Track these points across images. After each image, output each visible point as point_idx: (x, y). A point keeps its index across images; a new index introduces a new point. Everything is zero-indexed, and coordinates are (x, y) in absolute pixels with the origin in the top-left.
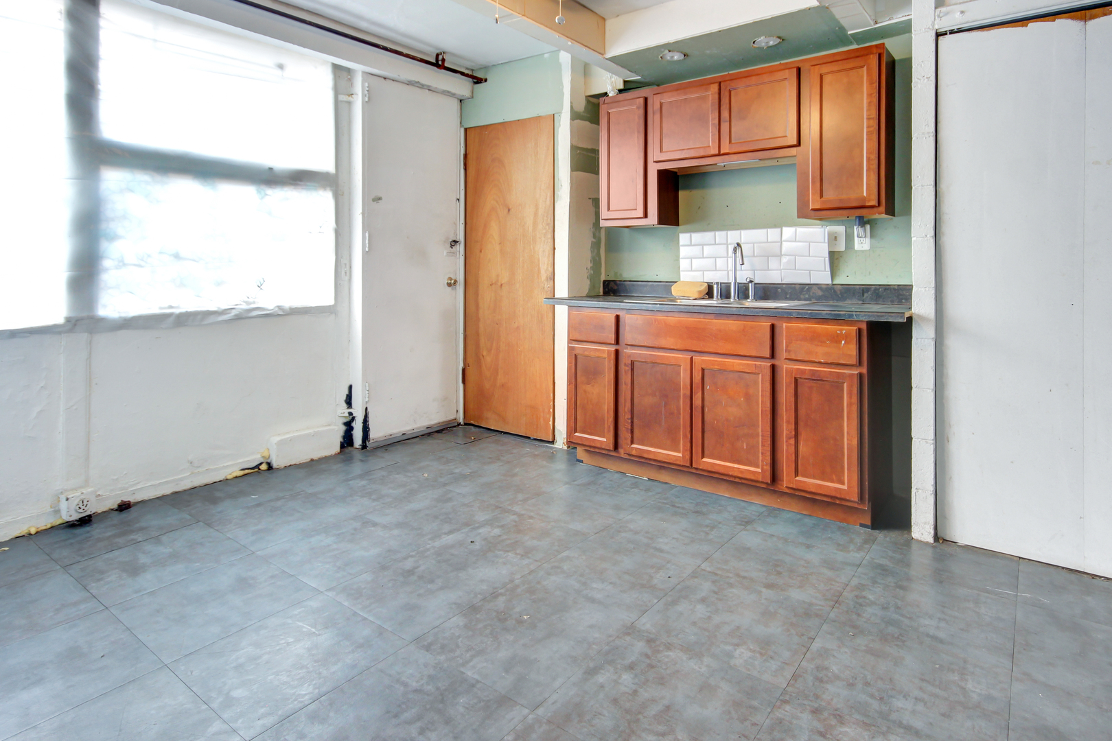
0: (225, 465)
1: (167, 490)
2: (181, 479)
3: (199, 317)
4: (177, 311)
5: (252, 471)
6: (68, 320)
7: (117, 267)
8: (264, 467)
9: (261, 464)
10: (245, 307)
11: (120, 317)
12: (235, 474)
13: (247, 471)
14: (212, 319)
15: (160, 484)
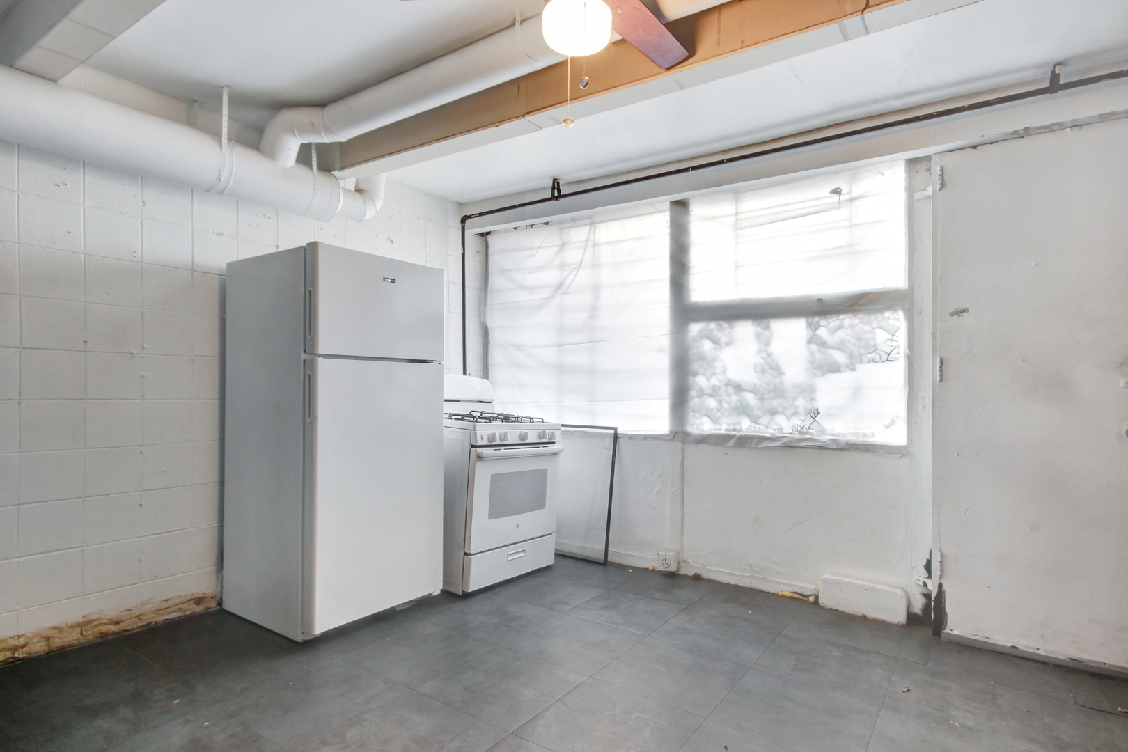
0: (781, 581)
1: (733, 581)
2: (743, 577)
3: (755, 441)
4: (739, 434)
5: (802, 598)
6: (671, 432)
7: (698, 396)
8: (811, 599)
9: (811, 595)
10: (797, 436)
11: (699, 434)
12: (785, 593)
13: (796, 595)
14: (765, 444)
15: (730, 574)
